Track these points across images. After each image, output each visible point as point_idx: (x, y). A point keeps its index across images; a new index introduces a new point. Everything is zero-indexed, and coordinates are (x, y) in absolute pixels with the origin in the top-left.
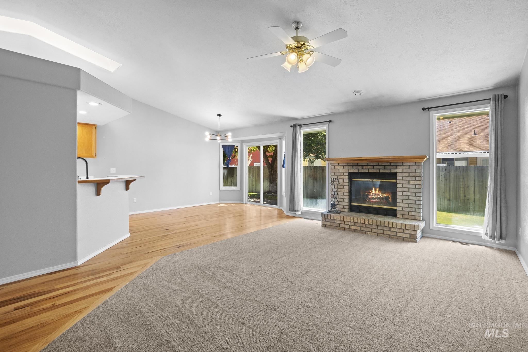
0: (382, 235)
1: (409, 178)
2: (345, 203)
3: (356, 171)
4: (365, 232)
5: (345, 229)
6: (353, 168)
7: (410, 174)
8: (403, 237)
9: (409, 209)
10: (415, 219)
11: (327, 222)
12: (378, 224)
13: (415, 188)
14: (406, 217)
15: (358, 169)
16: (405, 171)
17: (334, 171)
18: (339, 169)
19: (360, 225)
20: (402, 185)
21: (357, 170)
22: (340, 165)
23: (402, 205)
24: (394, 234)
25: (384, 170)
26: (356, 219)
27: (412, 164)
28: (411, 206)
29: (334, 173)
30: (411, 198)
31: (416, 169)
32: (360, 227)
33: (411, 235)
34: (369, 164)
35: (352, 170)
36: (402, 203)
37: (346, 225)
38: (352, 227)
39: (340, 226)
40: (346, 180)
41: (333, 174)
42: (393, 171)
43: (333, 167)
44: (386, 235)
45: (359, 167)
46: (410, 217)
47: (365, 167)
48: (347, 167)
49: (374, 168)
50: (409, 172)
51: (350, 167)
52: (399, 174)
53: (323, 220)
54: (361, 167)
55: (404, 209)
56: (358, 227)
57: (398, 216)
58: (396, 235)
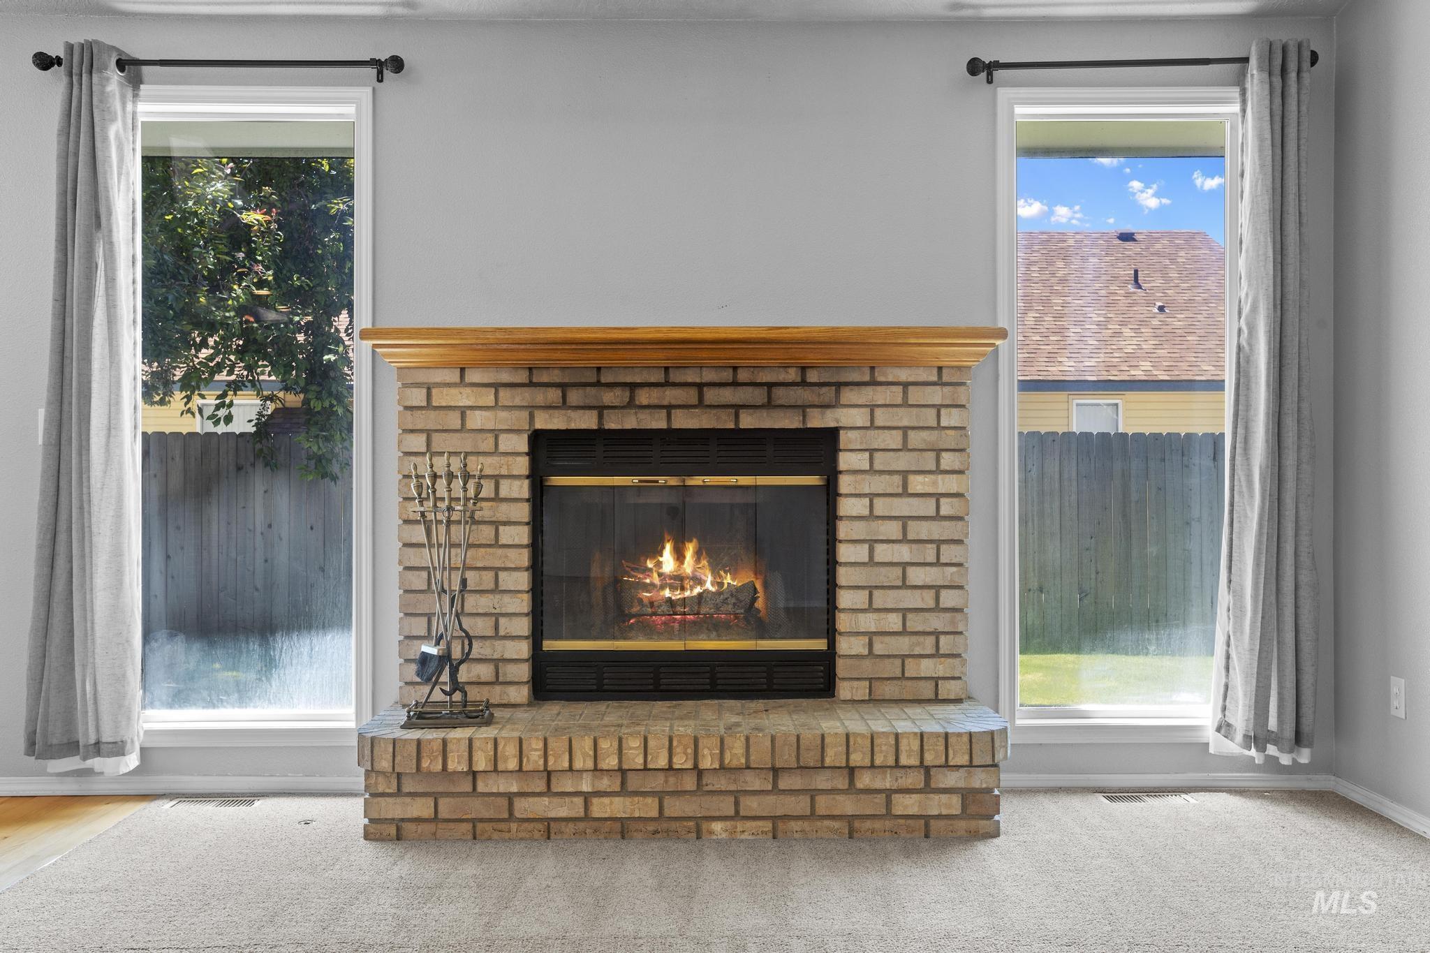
0: (806, 825)
1: (902, 462)
2: (509, 644)
3: (586, 421)
4: (691, 824)
5: (548, 829)
6: (564, 405)
7: (911, 434)
8: (927, 819)
9: (902, 645)
10: (937, 700)
11: (408, 800)
12: (786, 758)
13: (938, 517)
14: (889, 690)
15: (601, 409)
16: (882, 417)
17: (421, 420)
18: (463, 411)
19: (657, 783)
20: (867, 501)
21: (595, 413)
22: (474, 376)
23: (868, 622)
24: (874, 805)
25: (764, 413)
26: (634, 743)
27: (923, 375)
28: (915, 623)
29: (423, 437)
30: (917, 576)
31: (938, 408)
32: (660, 796)
33: (967, 795)
34: (676, 377)
35: (556, 412)
36: (870, 609)
37: (556, 800)
38: (601, 808)
39: (518, 815)
40: (517, 483)
41: (418, 442)
42: (819, 420)
43: (418, 397)
44: (827, 823)
45: (609, 397)
46: (909, 690)
47: (643, 397)
48: (521, 397)
49: (701, 404)
50: (905, 423)
51: (540, 396)
52: (852, 435)
53: (380, 790)
54: (618, 391)
55: (879, 648)
56: (649, 800)
57: (844, 690)
58: (889, 814)
